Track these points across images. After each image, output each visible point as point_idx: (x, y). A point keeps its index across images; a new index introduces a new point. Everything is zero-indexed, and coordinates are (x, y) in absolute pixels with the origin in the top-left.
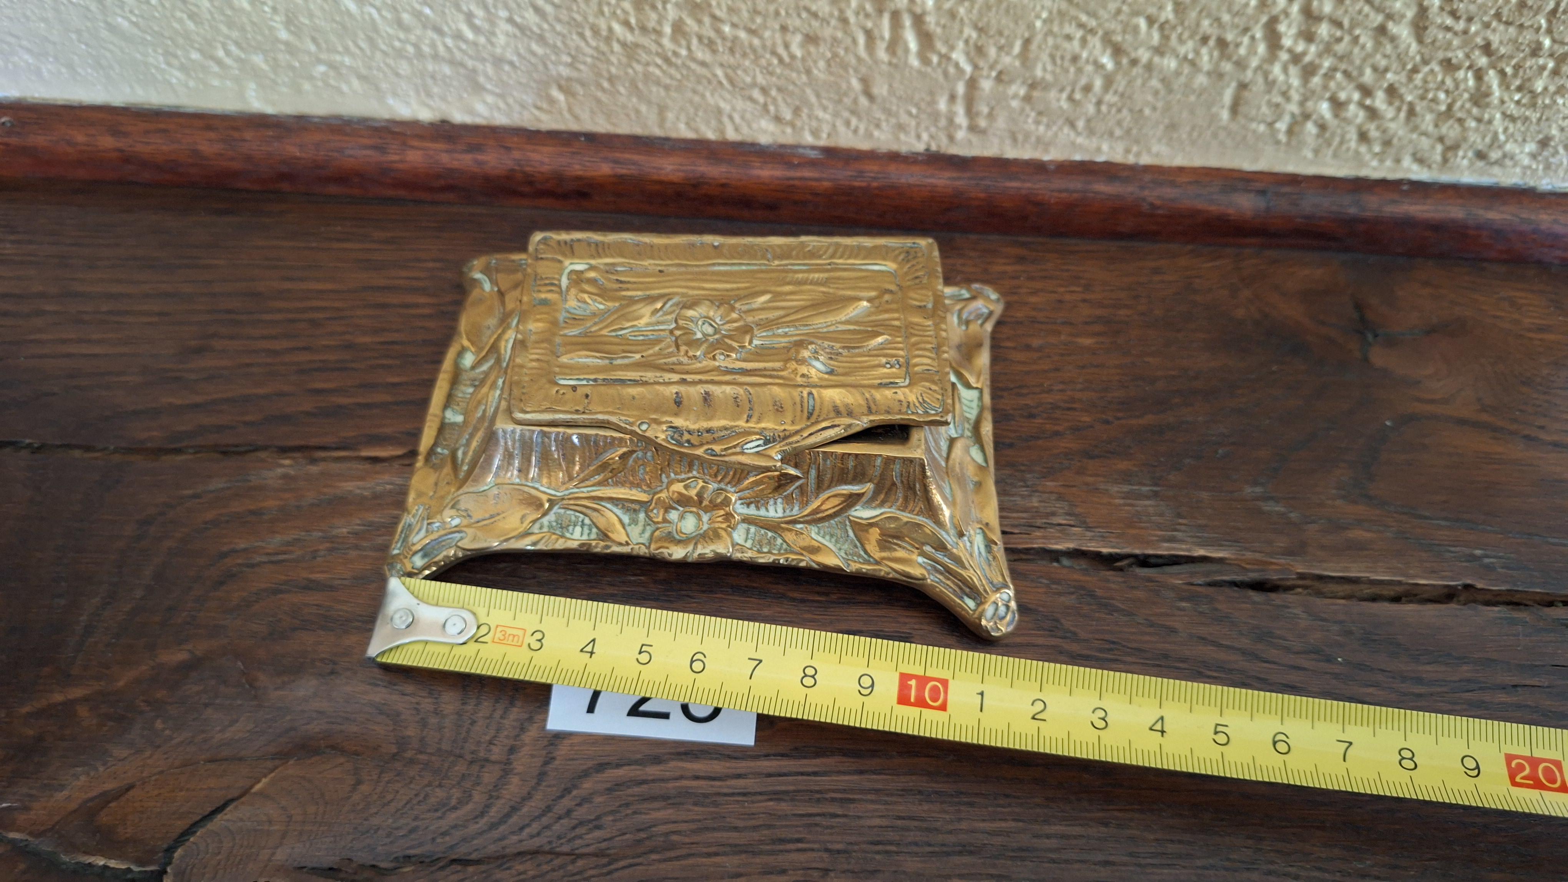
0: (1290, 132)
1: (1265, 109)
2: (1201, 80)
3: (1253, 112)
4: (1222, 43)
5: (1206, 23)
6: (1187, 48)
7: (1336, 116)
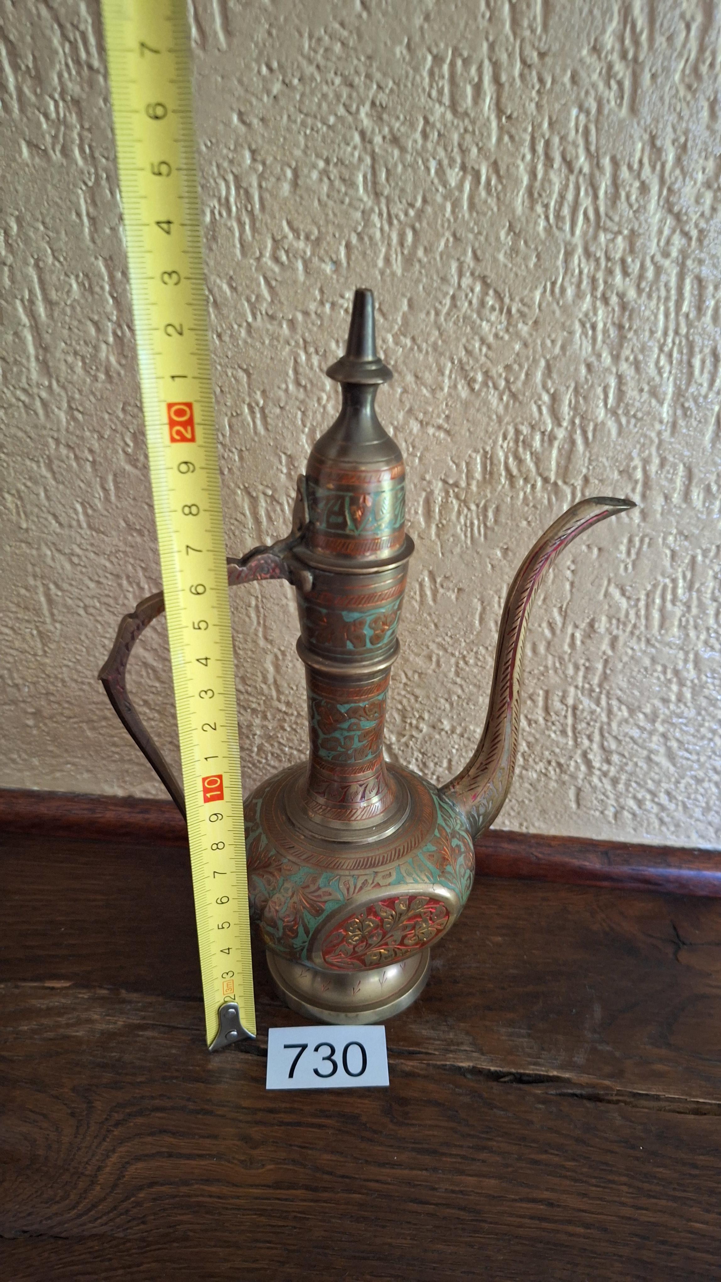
0: (615, 816)
1: (595, 802)
2: (553, 785)
3: (589, 805)
4: (559, 765)
5: (547, 753)
6: (541, 766)
7: (640, 807)
